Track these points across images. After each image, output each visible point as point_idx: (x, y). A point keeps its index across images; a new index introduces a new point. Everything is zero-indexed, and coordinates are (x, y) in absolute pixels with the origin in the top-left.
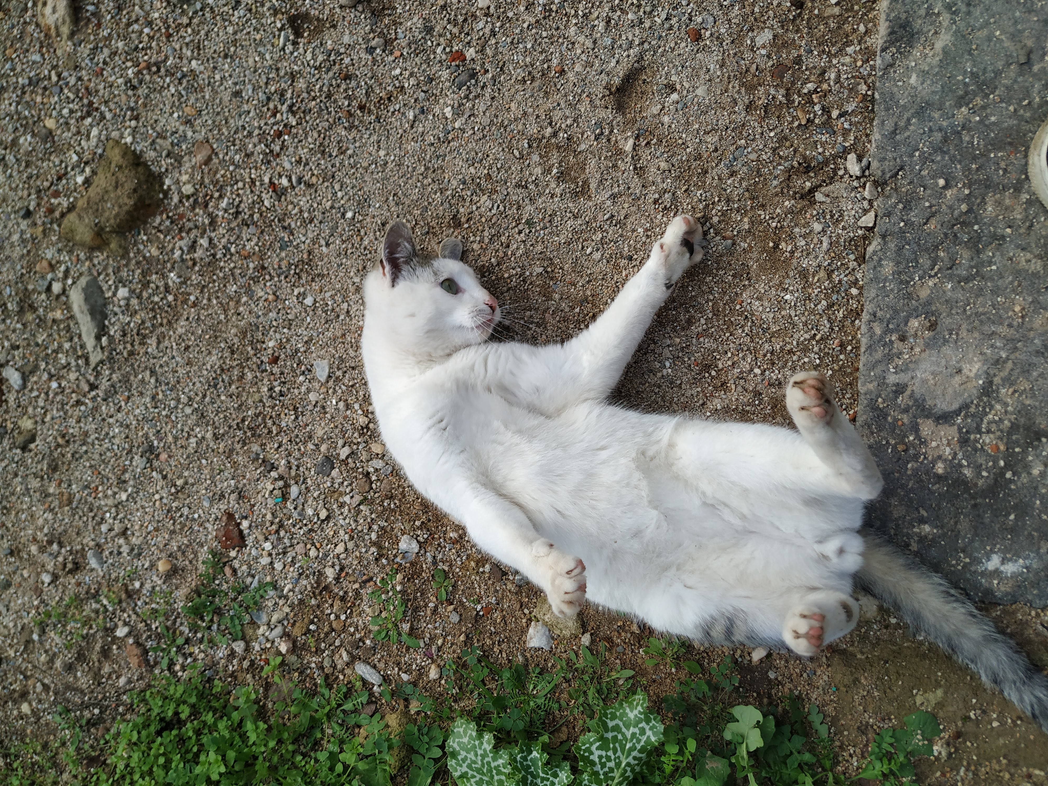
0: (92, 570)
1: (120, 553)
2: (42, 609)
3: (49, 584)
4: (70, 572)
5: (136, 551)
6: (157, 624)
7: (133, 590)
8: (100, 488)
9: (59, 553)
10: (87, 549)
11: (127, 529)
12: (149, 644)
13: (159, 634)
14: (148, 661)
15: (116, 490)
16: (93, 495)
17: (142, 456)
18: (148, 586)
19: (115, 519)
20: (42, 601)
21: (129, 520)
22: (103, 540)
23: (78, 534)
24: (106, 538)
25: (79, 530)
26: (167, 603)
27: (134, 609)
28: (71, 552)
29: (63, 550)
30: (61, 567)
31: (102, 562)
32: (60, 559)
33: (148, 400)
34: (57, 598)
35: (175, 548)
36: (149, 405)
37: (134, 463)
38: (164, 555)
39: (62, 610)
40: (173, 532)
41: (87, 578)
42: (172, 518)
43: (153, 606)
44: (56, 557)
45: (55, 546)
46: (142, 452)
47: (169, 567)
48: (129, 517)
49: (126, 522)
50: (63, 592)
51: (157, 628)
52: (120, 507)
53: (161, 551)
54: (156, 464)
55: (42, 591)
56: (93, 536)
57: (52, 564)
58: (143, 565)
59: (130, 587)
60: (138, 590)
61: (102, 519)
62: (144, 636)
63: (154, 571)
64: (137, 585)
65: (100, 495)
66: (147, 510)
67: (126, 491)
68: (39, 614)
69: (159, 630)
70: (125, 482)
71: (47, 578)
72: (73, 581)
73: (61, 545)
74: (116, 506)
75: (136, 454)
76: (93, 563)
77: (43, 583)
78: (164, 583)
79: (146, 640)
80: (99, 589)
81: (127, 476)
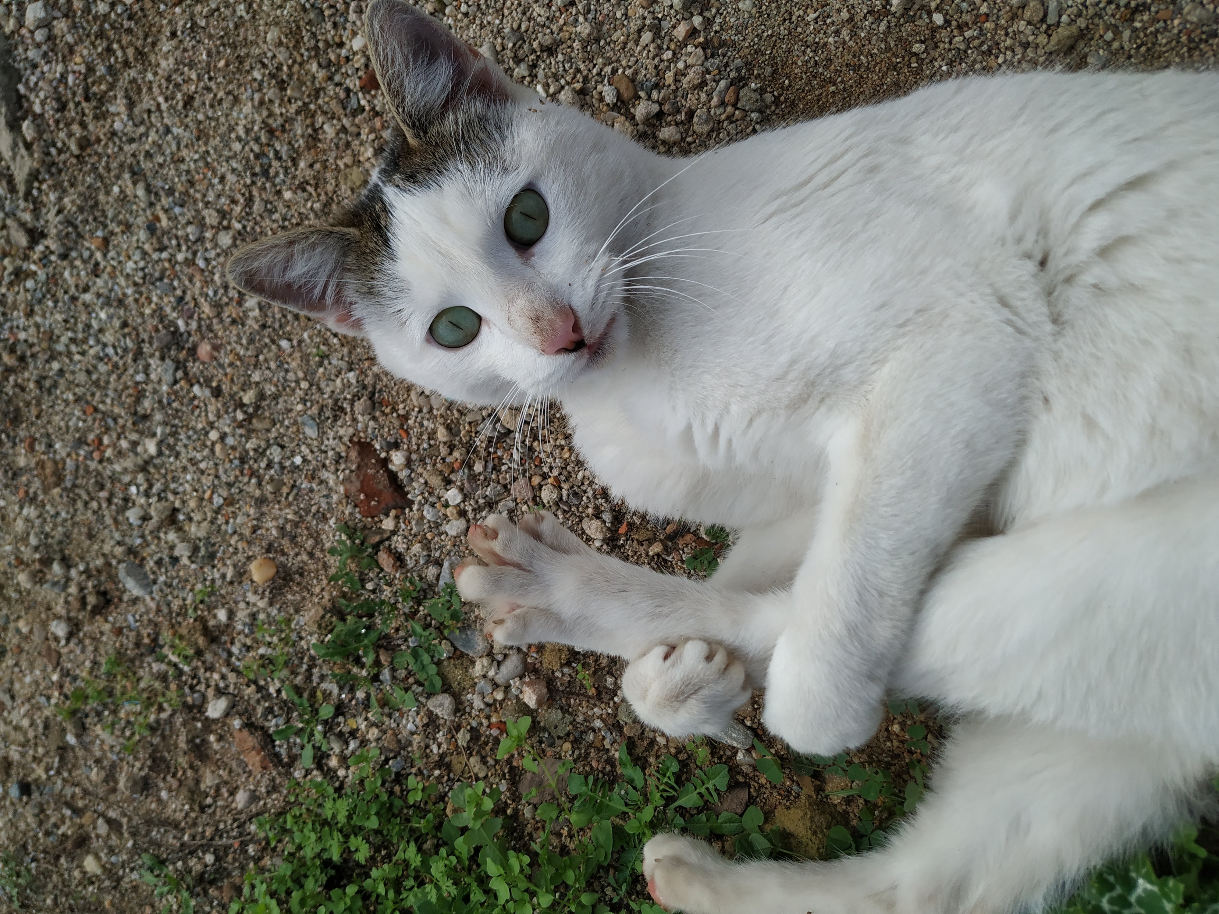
0: (135, 601)
1: (175, 560)
2: (68, 688)
3: (68, 640)
4: (97, 611)
5: (203, 552)
6: (278, 685)
7: (218, 627)
8: (106, 440)
9: (68, 579)
10: (114, 562)
11: (175, 510)
12: (272, 724)
13: (285, 702)
14: (277, 755)
15: (134, 437)
16: (96, 455)
17: (162, 359)
18: (242, 614)
19: (147, 495)
20: (66, 673)
21: (175, 493)
22: (139, 541)
23: (91, 536)
24: (143, 536)
25: (90, 529)
26: (285, 641)
27: (228, 664)
28: (87, 572)
29: (73, 573)
30: (76, 604)
31: (148, 584)
32: (73, 589)
33: (142, 235)
34: (88, 664)
35: (274, 532)
36: (147, 247)
37: (153, 376)
38: (256, 549)
39: (102, 684)
40: (261, 501)
41: (130, 618)
42: (253, 473)
43: (262, 651)
44: (65, 587)
45: (56, 568)
46: (161, 350)
47: (271, 572)
48: (173, 486)
49: (171, 497)
50: (96, 650)
51: (279, 691)
52: (152, 470)
53: (249, 543)
54: (194, 368)
55: (60, 655)
56: (117, 536)
57: (61, 601)
58: (223, 576)
59: (212, 623)
60: (227, 626)
61: (126, 500)
62: (260, 710)
63: (247, 584)
64: (222, 615)
65: (109, 453)
66: (202, 466)
67: (154, 435)
68: (66, 697)
69: (284, 695)
70: (146, 417)
71: (60, 629)
72: (107, 627)
73: (66, 563)
74: (143, 469)
75: (152, 356)
76: (133, 588)
77: (57, 639)
78: (271, 604)
79: (265, 716)
80: (157, 634)
81: (147, 404)
